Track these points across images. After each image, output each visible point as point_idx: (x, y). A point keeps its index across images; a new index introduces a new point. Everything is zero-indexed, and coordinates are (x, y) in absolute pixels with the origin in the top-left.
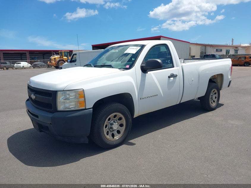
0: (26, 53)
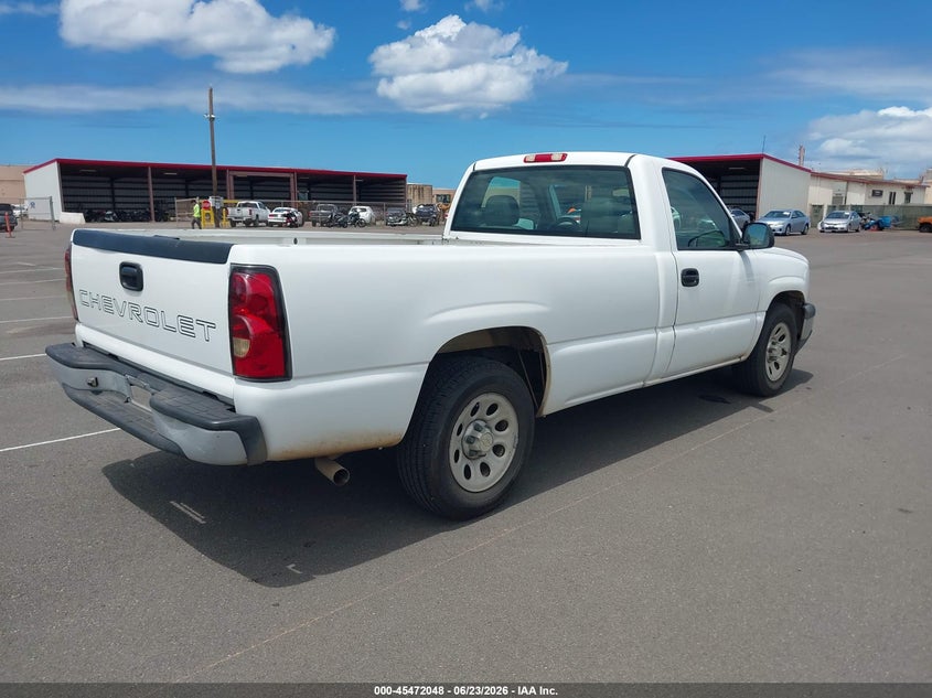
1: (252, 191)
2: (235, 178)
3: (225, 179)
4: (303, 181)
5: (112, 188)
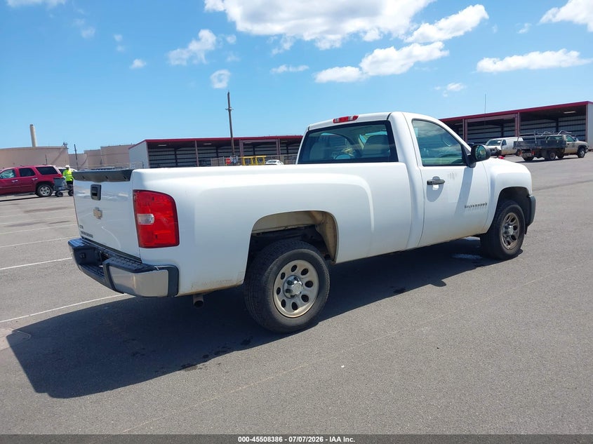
1: (254, 151)
2: (244, 144)
3: (238, 145)
4: (283, 143)
5: (176, 155)
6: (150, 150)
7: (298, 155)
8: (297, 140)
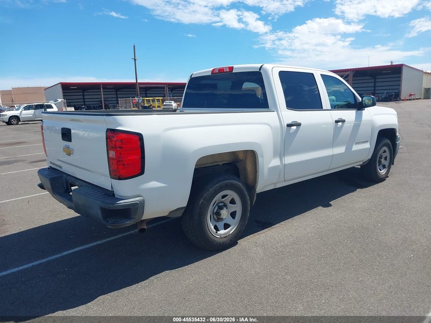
0: (164, 88)
2: (139, 88)
4: (171, 88)
5: (84, 95)
6: (65, 91)
7: (183, 98)
8: (180, 86)
